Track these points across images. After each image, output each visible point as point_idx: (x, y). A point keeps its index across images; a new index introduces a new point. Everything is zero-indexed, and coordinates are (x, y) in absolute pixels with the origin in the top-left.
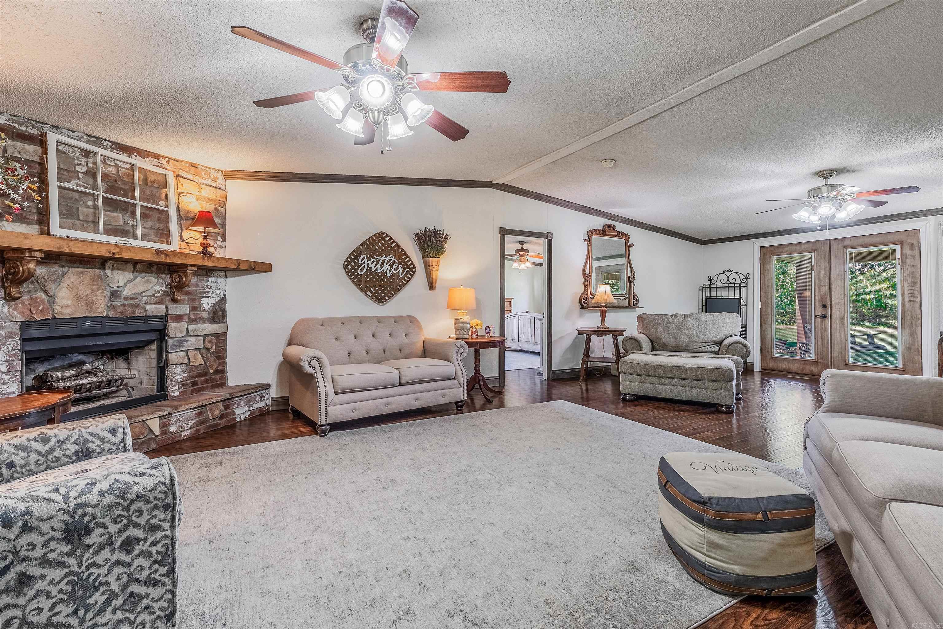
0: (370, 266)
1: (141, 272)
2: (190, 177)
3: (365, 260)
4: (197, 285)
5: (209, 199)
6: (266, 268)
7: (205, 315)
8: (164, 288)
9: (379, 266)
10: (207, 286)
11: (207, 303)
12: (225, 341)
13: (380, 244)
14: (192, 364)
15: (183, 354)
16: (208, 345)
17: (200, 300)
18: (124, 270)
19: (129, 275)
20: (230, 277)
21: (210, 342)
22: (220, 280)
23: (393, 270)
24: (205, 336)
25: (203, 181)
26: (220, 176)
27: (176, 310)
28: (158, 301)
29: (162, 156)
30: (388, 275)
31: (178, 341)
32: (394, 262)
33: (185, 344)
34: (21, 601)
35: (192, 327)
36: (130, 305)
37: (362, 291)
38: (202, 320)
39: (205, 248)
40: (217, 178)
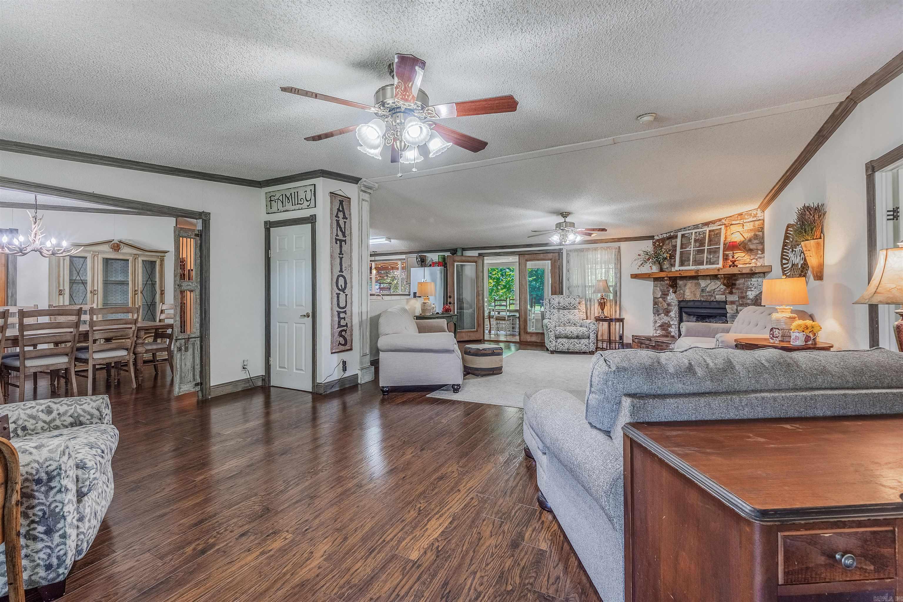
0: (792, 259)
1: (713, 279)
2: (738, 222)
4: (744, 284)
5: (750, 230)
7: (749, 301)
9: (796, 258)
10: (751, 284)
11: (751, 295)
17: (746, 293)
18: (706, 279)
19: (709, 282)
20: (764, 277)
22: (760, 279)
25: (746, 221)
26: (759, 212)
27: (730, 298)
28: (722, 293)
29: (723, 219)
31: (732, 315)
35: (740, 308)
36: (709, 295)
38: (748, 305)
39: (733, 263)
40: (757, 214)
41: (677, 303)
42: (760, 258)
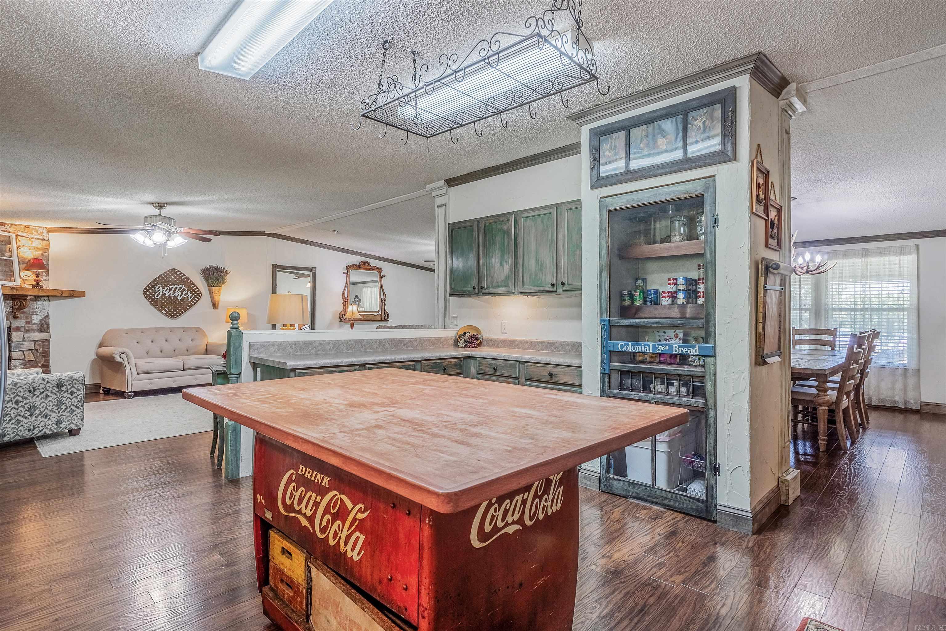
0: (164, 292)
2: (25, 235)
3: (161, 288)
5: (37, 248)
6: (82, 294)
7: (35, 327)
8: (8, 310)
9: (171, 292)
10: (37, 307)
11: (36, 319)
12: (49, 344)
13: (173, 277)
14: (26, 360)
15: (20, 353)
16: (38, 348)
17: (32, 317)
20: (53, 300)
21: (38, 345)
22: (45, 303)
23: (183, 295)
24: (35, 342)
25: (33, 236)
26: (45, 231)
27: (16, 324)
30: (179, 299)
31: (18, 344)
32: (184, 290)
33: (22, 346)
34: (46, 402)
35: (26, 335)
37: (158, 309)
38: (33, 331)
39: (37, 283)
40: (43, 233)
42: (46, 280)
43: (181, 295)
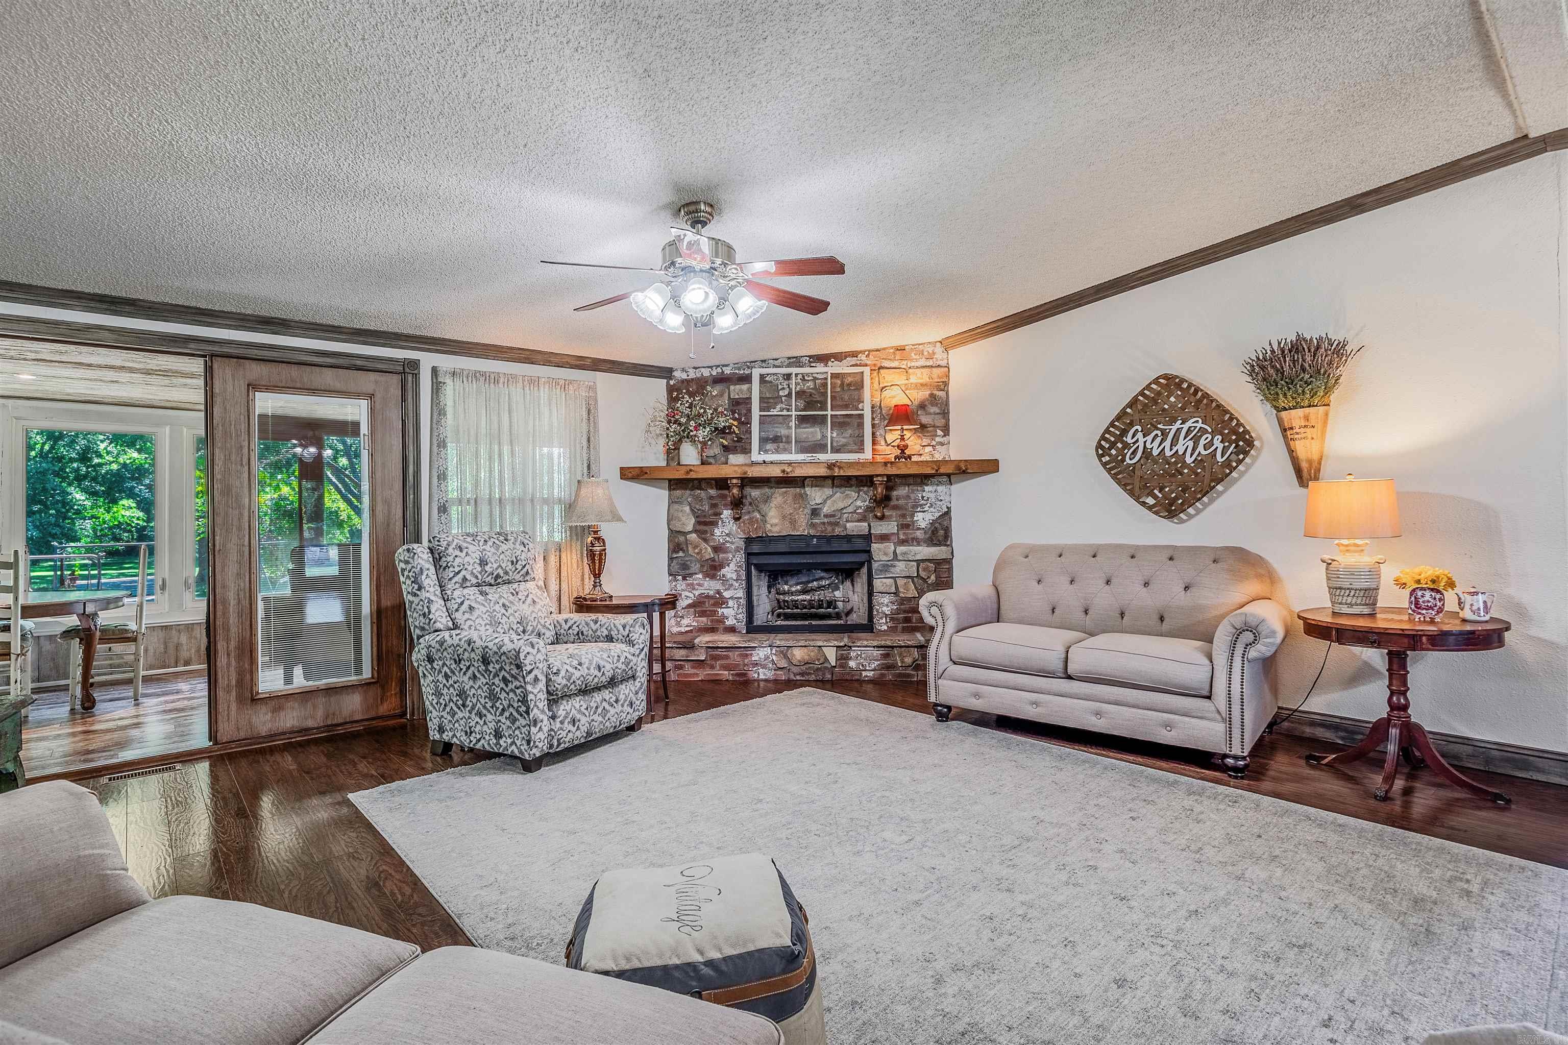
0: (1149, 446)
1: (840, 486)
2: (895, 364)
3: (1140, 435)
4: (908, 497)
5: (922, 385)
6: (990, 467)
7: (919, 534)
8: (867, 503)
9: (1167, 444)
10: (923, 497)
11: (923, 519)
12: (950, 570)
13: (1172, 399)
14: (902, 595)
15: (892, 581)
16: (923, 574)
17: (913, 516)
18: (823, 486)
19: (828, 491)
20: (956, 482)
21: (924, 570)
22: (940, 488)
23: (1200, 448)
24: (919, 562)
25: (913, 364)
26: (939, 349)
27: (880, 528)
28: (860, 517)
29: (861, 352)
30: (1189, 460)
31: (884, 566)
32: (1203, 431)
33: (892, 569)
35: (901, 549)
36: (830, 523)
38: (917, 542)
39: (903, 451)
40: (934, 353)
41: (742, 544)
42: (942, 444)
43: (1194, 450)
